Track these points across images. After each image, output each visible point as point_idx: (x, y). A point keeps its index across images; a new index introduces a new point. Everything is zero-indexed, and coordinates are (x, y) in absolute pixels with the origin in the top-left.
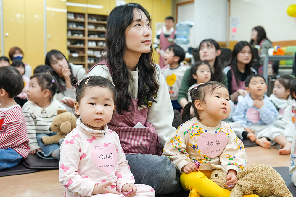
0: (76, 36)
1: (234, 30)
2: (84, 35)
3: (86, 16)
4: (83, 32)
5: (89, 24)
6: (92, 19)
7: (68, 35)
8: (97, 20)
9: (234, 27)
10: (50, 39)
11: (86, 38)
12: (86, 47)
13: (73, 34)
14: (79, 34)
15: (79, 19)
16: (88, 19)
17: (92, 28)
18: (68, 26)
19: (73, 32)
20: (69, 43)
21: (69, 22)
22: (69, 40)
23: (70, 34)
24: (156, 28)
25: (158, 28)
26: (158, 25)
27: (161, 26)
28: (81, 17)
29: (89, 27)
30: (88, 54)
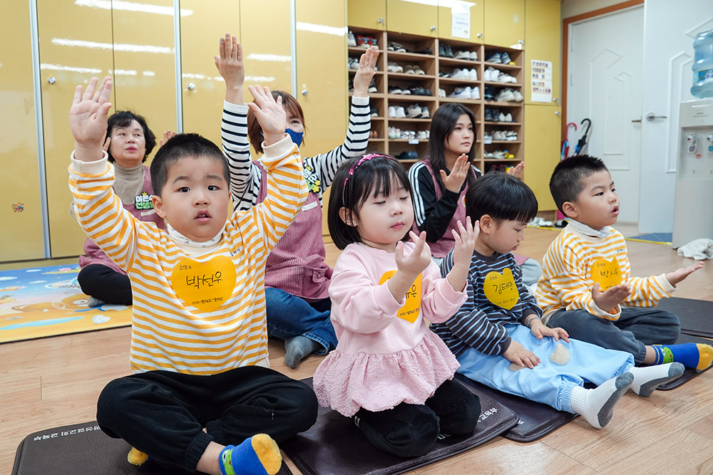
2: (380, 90)
3: (384, 38)
5: (391, 59)
6: (395, 49)
8: (407, 50)
11: (385, 95)
12: (385, 120)
16: (388, 49)
17: (396, 70)
24: (533, 72)
25: (536, 73)
26: (535, 67)
27: (542, 67)
28: (369, 43)
29: (390, 67)
30: (389, 138)
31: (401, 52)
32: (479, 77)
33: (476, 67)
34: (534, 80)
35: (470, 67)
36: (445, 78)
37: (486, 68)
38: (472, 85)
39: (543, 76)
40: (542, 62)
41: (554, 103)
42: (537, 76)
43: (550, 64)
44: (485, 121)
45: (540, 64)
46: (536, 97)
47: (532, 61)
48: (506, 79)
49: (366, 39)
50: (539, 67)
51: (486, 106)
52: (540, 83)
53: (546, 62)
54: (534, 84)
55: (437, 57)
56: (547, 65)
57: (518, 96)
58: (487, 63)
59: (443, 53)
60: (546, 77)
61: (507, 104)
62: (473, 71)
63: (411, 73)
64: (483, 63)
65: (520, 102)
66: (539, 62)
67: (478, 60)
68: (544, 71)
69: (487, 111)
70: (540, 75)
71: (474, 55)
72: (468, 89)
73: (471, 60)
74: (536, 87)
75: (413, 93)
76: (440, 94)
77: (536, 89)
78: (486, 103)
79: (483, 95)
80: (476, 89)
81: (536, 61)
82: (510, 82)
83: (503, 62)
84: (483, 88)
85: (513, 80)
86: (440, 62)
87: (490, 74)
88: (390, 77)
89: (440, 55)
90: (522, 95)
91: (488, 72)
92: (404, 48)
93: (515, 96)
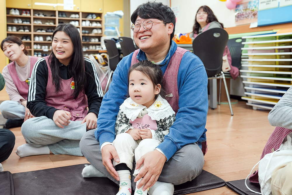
2: (30, 31)
3: (32, 11)
4: (29, 27)
5: (35, 19)
6: (39, 15)
8: (45, 16)
11: (32, 33)
12: (32, 42)
13: (18, 30)
14: (24, 29)
15: (24, 15)
16: (34, 15)
17: (39, 23)
19: (19, 27)
23: (15, 30)
28: (26, 13)
29: (35, 22)
30: (34, 49)
31: (42, 16)
32: (79, 25)
33: (78, 21)
35: (75, 21)
37: (83, 21)
44: (83, 42)
48: (94, 25)
49: (24, 12)
55: (57, 18)
57: (100, 31)
58: (84, 19)
61: (94, 35)
62: (77, 22)
63: (47, 24)
64: (81, 19)
65: (101, 34)
67: (79, 18)
69: (83, 38)
71: (77, 16)
73: (75, 18)
75: (47, 32)
78: (83, 35)
79: (82, 31)
82: (96, 26)
83: (92, 18)
84: (81, 28)
85: (99, 25)
86: (59, 19)
87: (86, 23)
88: (34, 26)
89: (59, 17)
90: (102, 31)
91: (84, 22)
92: (43, 15)
93: (98, 32)
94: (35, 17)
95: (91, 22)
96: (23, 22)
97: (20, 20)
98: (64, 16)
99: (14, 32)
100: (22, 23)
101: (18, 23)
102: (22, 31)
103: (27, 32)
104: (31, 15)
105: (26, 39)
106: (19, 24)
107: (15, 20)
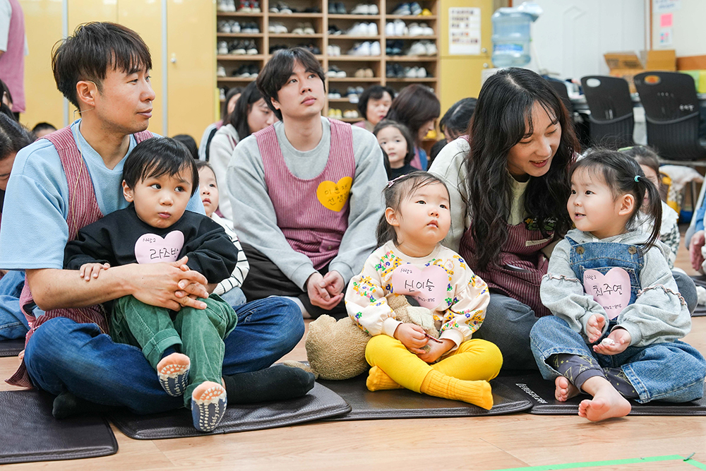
0: (240, 54)
1: (667, 20)
2: (260, 51)
3: (266, 4)
4: (257, 42)
5: (273, 20)
6: (280, 9)
7: (218, 54)
8: (294, 11)
9: (666, 11)
10: (174, 63)
11: (266, 57)
13: (231, 49)
14: (246, 48)
15: (246, 11)
16: (270, 12)
17: (280, 30)
18: (218, 30)
19: (233, 43)
20: (222, 72)
21: (222, 18)
22: (221, 63)
23: (224, 50)
24: (451, 22)
25: (456, 22)
26: (456, 15)
27: (464, 15)
28: (251, 6)
29: (272, 29)
31: (287, 12)
32: (379, 33)
33: (376, 21)
34: (452, 30)
35: (369, 21)
36: (337, 35)
37: (388, 21)
38: (372, 41)
39: (467, 26)
40: (465, 9)
41: (484, 55)
42: (458, 26)
43: (477, 11)
44: (387, 77)
45: (463, 12)
46: (454, 49)
47: (451, 9)
48: (416, 31)
49: (247, 3)
50: (461, 16)
51: (388, 63)
52: (462, 34)
53: (470, 9)
54: (453, 35)
55: (325, 15)
56: (472, 13)
57: (431, 49)
58: (390, 17)
59: (333, 10)
60: (471, 26)
61: (416, 59)
62: (373, 26)
63: (299, 33)
64: (383, 16)
65: (435, 55)
66: (460, 9)
67: (378, 13)
68: (467, 19)
69: (389, 67)
70: (462, 24)
71: (374, 9)
72: (366, 45)
73: (369, 14)
74: (456, 37)
76: (332, 52)
77: (455, 41)
78: (388, 58)
79: (384, 50)
80: (376, 45)
81: (456, 9)
82: (421, 35)
83: (412, 14)
84: (383, 43)
85: (426, 32)
86: (330, 20)
87: (395, 28)
88: (271, 39)
89: (329, 13)
90: (437, 48)
91: (390, 25)
92: (289, 9)
93: (427, 49)
94: (272, 15)
95: (408, 23)
96: (242, 28)
97: (237, 24)
98: (343, 10)
99: (224, 55)
100: (241, 32)
101: (231, 31)
102: (242, 51)
103: (254, 55)
104: (262, 11)
105: (251, 74)
106: (233, 35)
107: (224, 25)
